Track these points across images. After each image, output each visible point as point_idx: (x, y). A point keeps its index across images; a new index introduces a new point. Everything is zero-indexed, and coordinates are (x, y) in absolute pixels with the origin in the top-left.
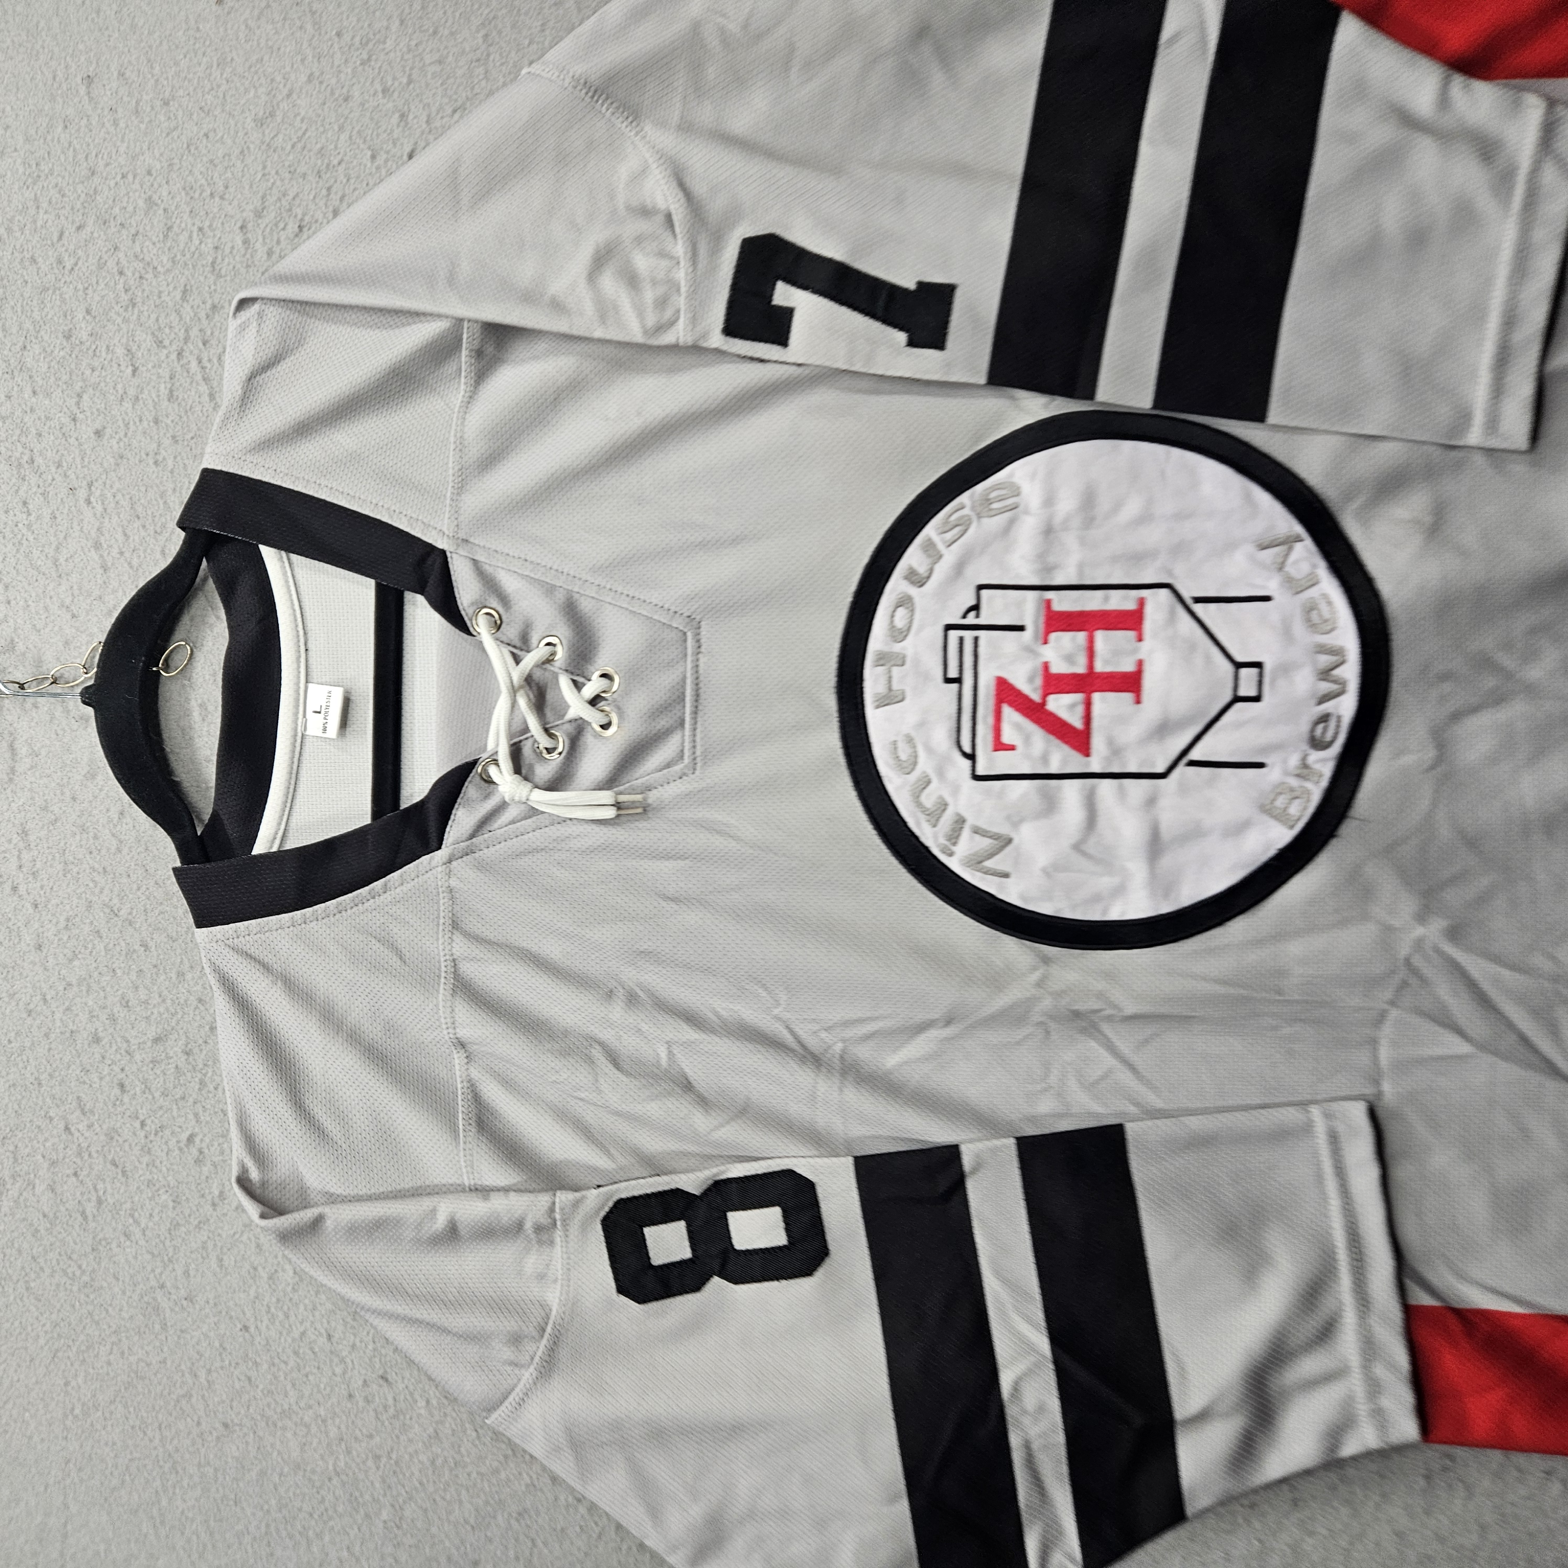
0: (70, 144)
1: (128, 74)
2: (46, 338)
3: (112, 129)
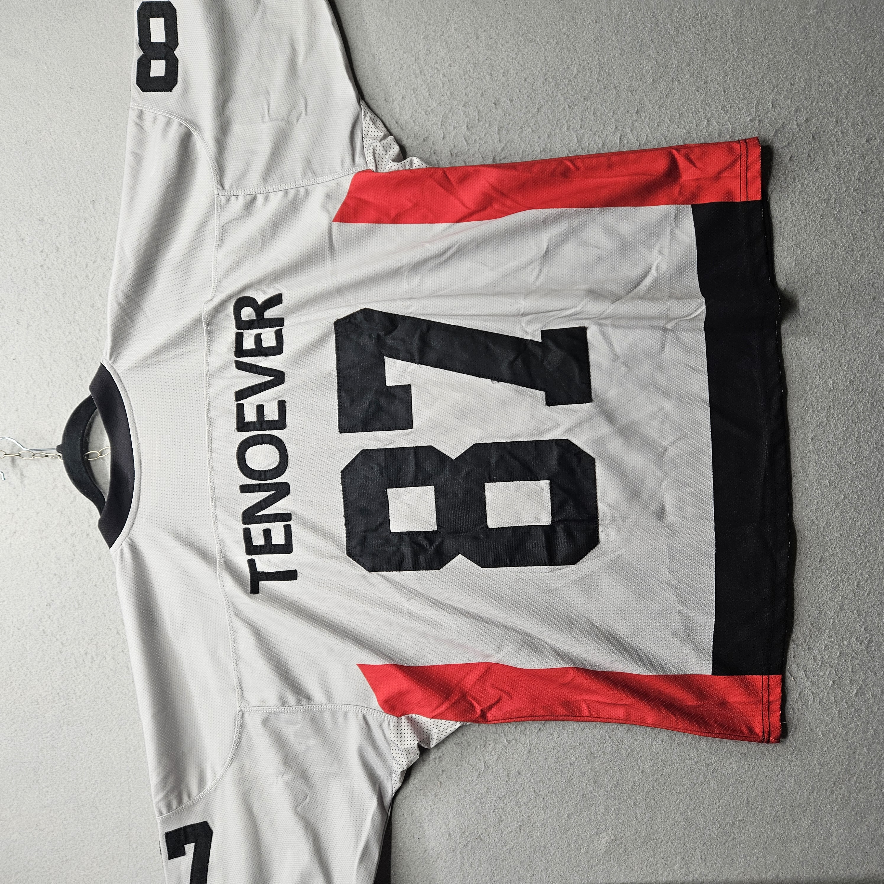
0: (87, 228)
1: (109, 198)
2: (84, 307)
3: (105, 221)
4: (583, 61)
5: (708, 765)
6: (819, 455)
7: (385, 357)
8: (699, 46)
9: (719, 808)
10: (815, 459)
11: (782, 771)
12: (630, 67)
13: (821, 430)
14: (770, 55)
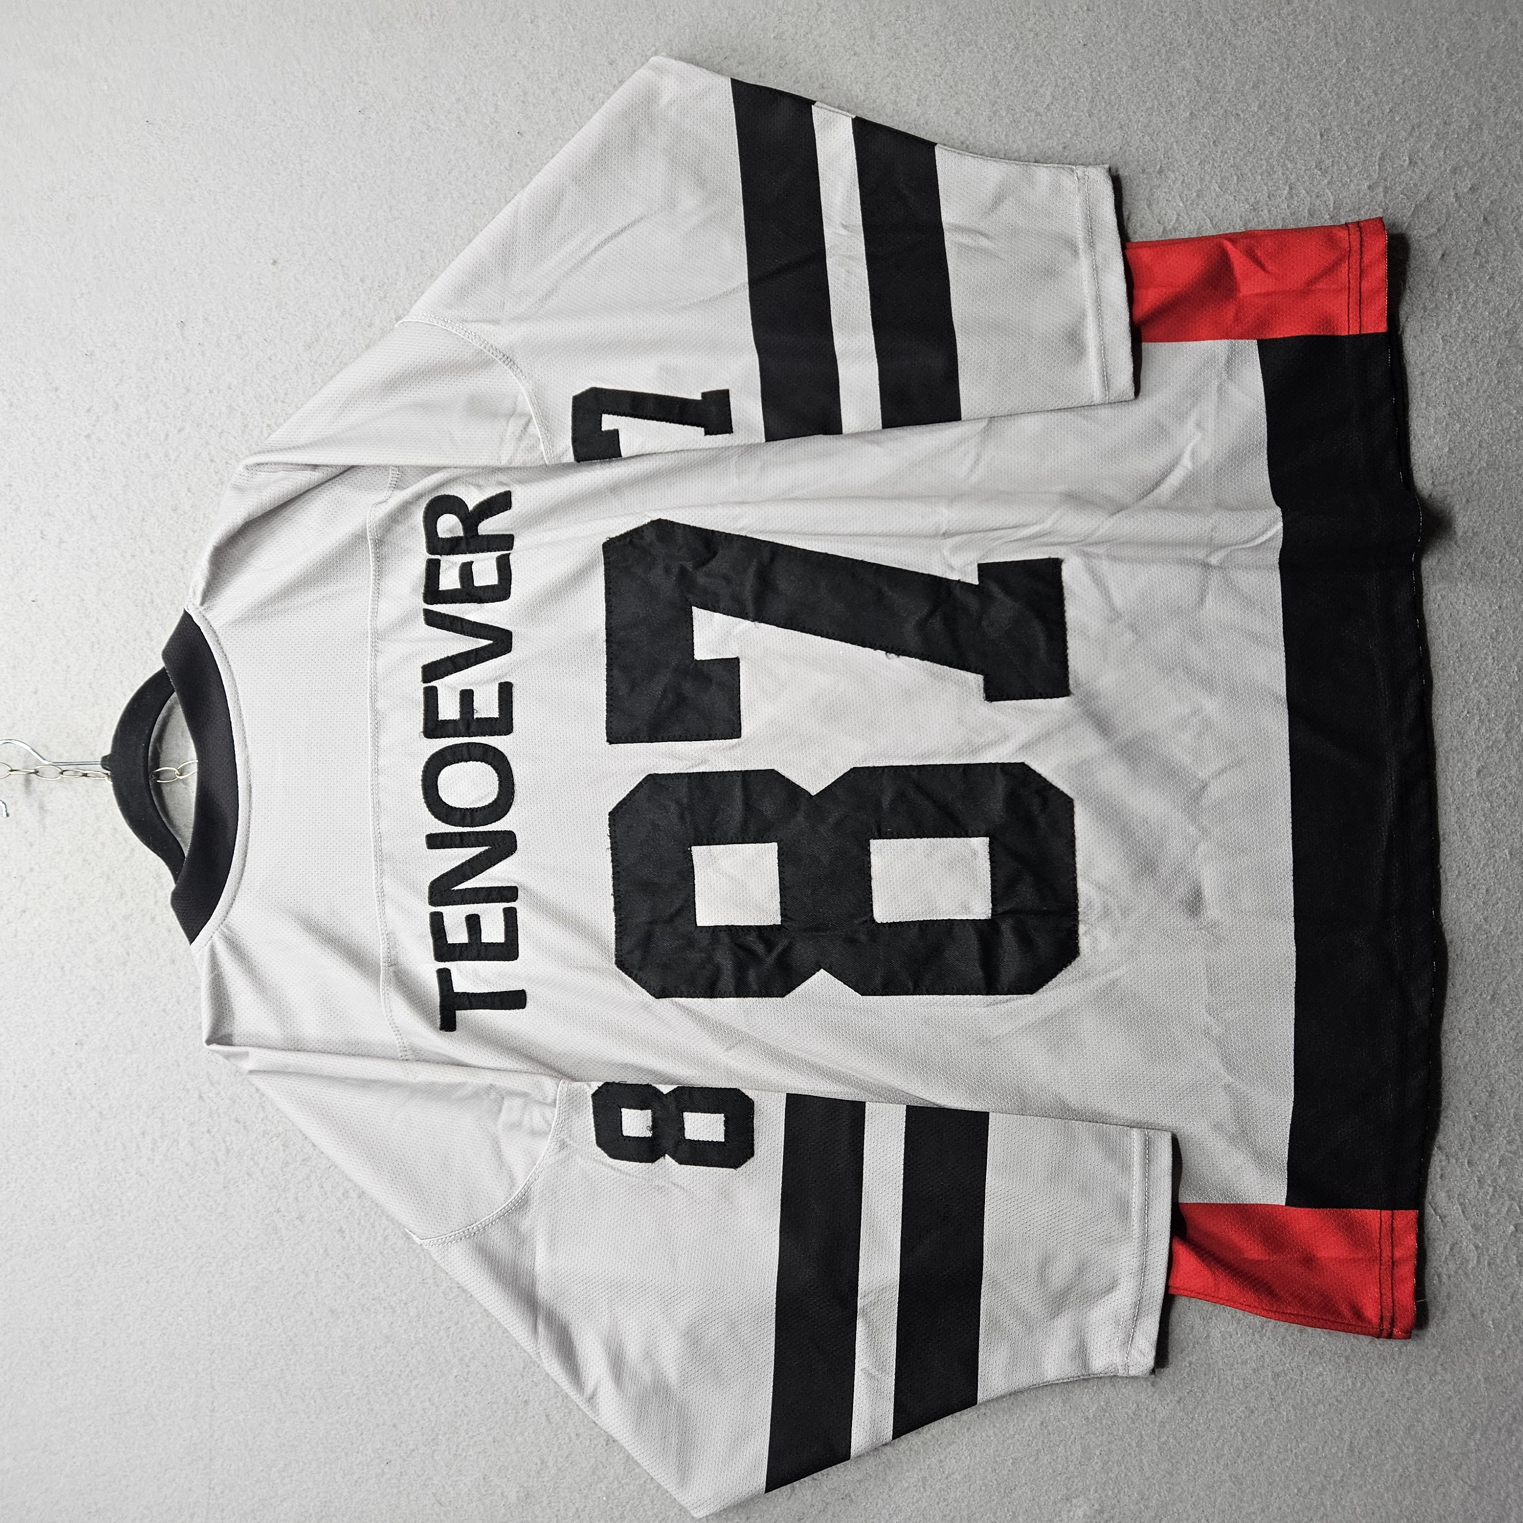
4: (1064, 78)
5: (1278, 1375)
6: (1491, 802)
7: (694, 608)
8: (1275, 53)
9: (1296, 1457)
10: (1483, 810)
11: (1417, 1391)
12: (1149, 90)
13: (1496, 757)
14: (1406, 71)
